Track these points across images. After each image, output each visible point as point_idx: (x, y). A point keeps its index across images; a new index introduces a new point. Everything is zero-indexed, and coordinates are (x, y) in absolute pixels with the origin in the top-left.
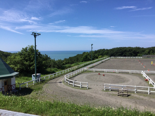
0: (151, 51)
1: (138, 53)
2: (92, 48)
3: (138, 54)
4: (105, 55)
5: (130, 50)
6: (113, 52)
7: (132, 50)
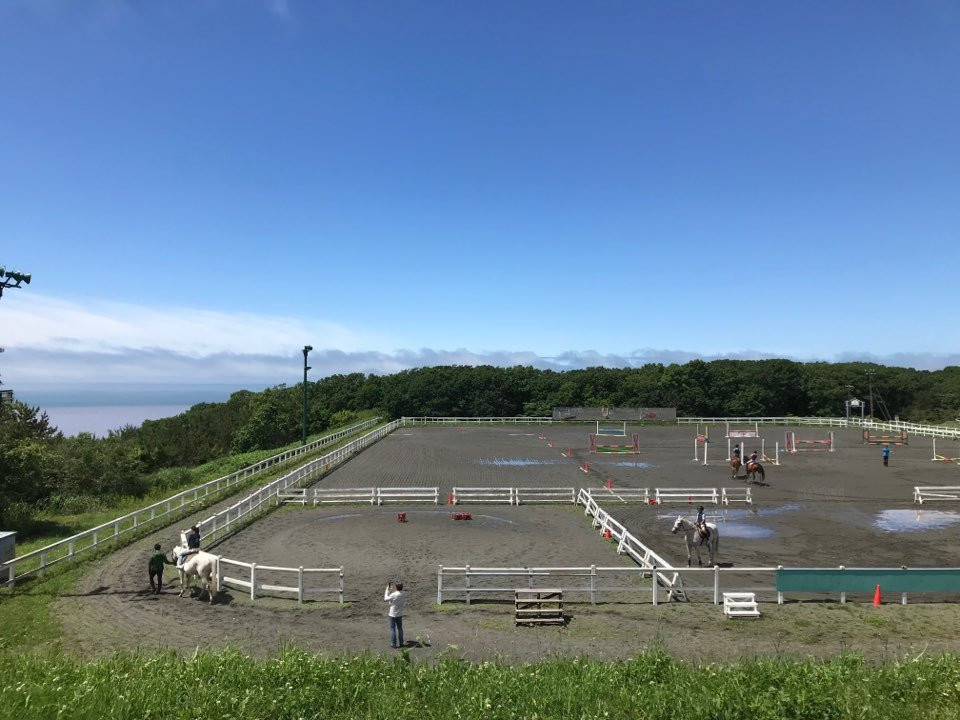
0: (589, 389)
1: (527, 396)
2: (307, 369)
3: (528, 405)
4: (360, 406)
5: (489, 381)
6: (405, 392)
7: (498, 383)
